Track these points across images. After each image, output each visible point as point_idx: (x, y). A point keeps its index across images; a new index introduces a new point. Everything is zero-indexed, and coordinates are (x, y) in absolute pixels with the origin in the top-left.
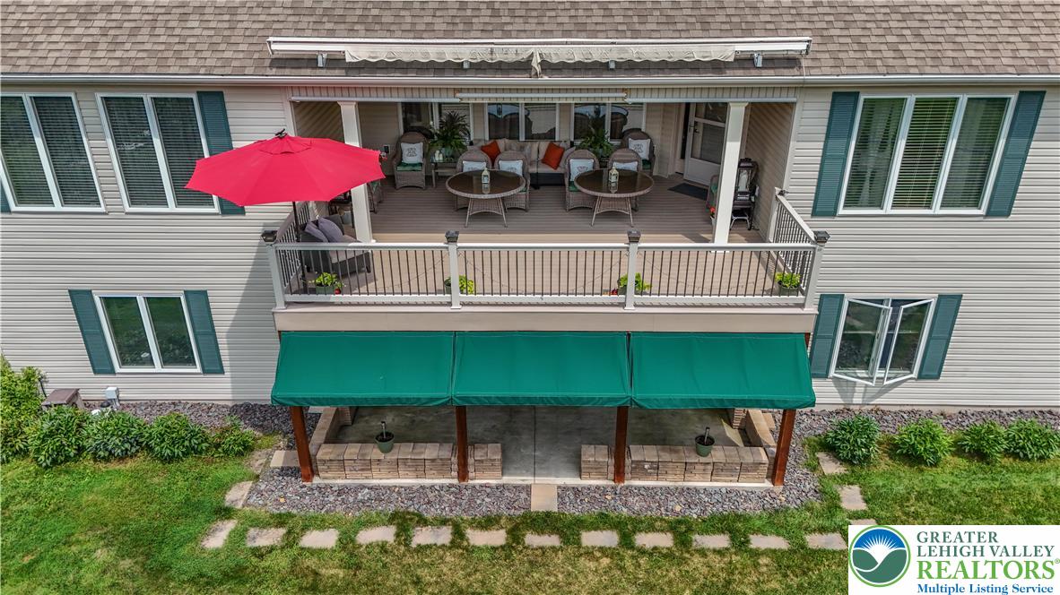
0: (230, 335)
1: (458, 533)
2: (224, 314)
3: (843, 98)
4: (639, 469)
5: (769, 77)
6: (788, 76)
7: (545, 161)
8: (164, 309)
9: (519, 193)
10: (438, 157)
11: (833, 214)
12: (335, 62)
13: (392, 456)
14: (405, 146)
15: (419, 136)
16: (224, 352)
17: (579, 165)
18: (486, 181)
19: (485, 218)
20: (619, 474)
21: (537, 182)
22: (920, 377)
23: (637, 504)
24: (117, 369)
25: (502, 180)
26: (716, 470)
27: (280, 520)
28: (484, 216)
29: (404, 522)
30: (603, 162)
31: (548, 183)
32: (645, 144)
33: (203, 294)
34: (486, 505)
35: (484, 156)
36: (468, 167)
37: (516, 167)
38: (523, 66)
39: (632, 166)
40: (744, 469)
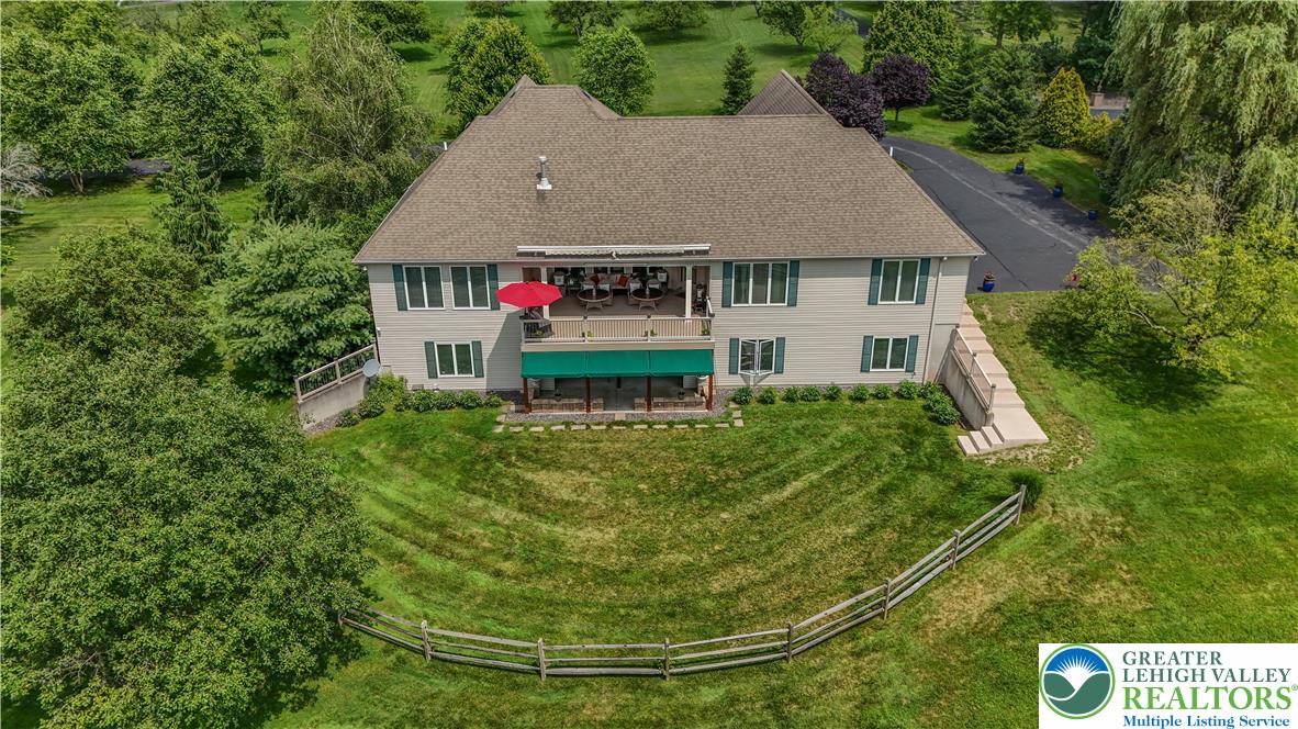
0: (488, 360)
1: (588, 426)
2: (487, 351)
3: (727, 264)
4: (657, 405)
5: (697, 258)
6: (704, 258)
7: (619, 283)
8: (462, 349)
9: (608, 299)
10: (571, 282)
11: (730, 306)
12: (541, 254)
13: (561, 403)
14: (556, 278)
15: (561, 273)
16: (485, 368)
17: (634, 286)
18: (594, 294)
19: (594, 310)
20: (649, 409)
21: (616, 293)
22: (775, 373)
23: (655, 418)
24: (439, 375)
25: (601, 293)
26: (687, 405)
27: (521, 425)
28: (594, 309)
29: (567, 424)
30: (644, 283)
31: (620, 293)
32: (665, 274)
33: (479, 343)
34: (598, 419)
35: (592, 282)
36: (586, 287)
37: (606, 287)
38: (610, 255)
39: (657, 286)
40: (697, 404)
